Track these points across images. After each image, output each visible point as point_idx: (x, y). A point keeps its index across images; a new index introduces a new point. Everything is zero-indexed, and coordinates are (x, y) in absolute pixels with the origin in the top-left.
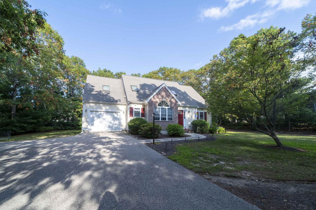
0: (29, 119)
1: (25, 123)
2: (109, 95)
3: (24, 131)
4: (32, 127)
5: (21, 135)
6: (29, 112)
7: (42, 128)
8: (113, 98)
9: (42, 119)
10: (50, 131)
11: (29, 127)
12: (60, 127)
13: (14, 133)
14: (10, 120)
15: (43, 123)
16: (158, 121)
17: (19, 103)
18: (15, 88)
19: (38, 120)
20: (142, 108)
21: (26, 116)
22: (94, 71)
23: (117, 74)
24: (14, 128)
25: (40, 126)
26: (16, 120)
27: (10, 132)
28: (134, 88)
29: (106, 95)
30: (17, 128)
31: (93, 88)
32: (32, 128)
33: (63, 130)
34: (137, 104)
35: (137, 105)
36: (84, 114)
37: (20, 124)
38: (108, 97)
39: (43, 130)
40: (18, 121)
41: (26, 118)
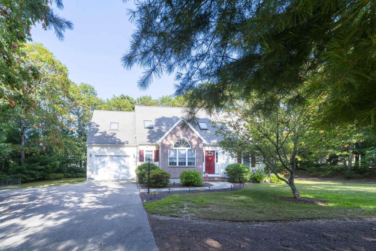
0: (38, 165)
1: (34, 170)
2: (114, 136)
3: (33, 179)
4: (41, 174)
5: (31, 183)
6: (37, 158)
7: (51, 176)
8: (119, 140)
9: (50, 165)
10: (60, 179)
11: (38, 174)
12: (70, 174)
13: (24, 180)
14: (20, 166)
15: (51, 170)
16: (174, 167)
17: (26, 148)
18: (22, 131)
19: (46, 166)
20: (156, 150)
21: (35, 161)
22: (108, 100)
23: (139, 99)
24: (24, 175)
25: (49, 173)
26: (25, 166)
27: (21, 179)
28: (148, 124)
29: (112, 136)
30: (27, 176)
31: (97, 128)
32: (41, 176)
33: (74, 177)
34: (148, 145)
35: (148, 147)
36: (89, 160)
37: (30, 171)
38: (113, 139)
39: (52, 177)
40: (27, 168)
41: (34, 165)
